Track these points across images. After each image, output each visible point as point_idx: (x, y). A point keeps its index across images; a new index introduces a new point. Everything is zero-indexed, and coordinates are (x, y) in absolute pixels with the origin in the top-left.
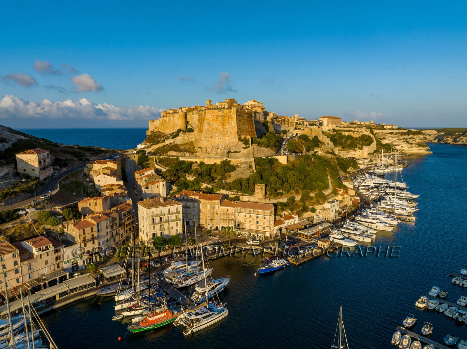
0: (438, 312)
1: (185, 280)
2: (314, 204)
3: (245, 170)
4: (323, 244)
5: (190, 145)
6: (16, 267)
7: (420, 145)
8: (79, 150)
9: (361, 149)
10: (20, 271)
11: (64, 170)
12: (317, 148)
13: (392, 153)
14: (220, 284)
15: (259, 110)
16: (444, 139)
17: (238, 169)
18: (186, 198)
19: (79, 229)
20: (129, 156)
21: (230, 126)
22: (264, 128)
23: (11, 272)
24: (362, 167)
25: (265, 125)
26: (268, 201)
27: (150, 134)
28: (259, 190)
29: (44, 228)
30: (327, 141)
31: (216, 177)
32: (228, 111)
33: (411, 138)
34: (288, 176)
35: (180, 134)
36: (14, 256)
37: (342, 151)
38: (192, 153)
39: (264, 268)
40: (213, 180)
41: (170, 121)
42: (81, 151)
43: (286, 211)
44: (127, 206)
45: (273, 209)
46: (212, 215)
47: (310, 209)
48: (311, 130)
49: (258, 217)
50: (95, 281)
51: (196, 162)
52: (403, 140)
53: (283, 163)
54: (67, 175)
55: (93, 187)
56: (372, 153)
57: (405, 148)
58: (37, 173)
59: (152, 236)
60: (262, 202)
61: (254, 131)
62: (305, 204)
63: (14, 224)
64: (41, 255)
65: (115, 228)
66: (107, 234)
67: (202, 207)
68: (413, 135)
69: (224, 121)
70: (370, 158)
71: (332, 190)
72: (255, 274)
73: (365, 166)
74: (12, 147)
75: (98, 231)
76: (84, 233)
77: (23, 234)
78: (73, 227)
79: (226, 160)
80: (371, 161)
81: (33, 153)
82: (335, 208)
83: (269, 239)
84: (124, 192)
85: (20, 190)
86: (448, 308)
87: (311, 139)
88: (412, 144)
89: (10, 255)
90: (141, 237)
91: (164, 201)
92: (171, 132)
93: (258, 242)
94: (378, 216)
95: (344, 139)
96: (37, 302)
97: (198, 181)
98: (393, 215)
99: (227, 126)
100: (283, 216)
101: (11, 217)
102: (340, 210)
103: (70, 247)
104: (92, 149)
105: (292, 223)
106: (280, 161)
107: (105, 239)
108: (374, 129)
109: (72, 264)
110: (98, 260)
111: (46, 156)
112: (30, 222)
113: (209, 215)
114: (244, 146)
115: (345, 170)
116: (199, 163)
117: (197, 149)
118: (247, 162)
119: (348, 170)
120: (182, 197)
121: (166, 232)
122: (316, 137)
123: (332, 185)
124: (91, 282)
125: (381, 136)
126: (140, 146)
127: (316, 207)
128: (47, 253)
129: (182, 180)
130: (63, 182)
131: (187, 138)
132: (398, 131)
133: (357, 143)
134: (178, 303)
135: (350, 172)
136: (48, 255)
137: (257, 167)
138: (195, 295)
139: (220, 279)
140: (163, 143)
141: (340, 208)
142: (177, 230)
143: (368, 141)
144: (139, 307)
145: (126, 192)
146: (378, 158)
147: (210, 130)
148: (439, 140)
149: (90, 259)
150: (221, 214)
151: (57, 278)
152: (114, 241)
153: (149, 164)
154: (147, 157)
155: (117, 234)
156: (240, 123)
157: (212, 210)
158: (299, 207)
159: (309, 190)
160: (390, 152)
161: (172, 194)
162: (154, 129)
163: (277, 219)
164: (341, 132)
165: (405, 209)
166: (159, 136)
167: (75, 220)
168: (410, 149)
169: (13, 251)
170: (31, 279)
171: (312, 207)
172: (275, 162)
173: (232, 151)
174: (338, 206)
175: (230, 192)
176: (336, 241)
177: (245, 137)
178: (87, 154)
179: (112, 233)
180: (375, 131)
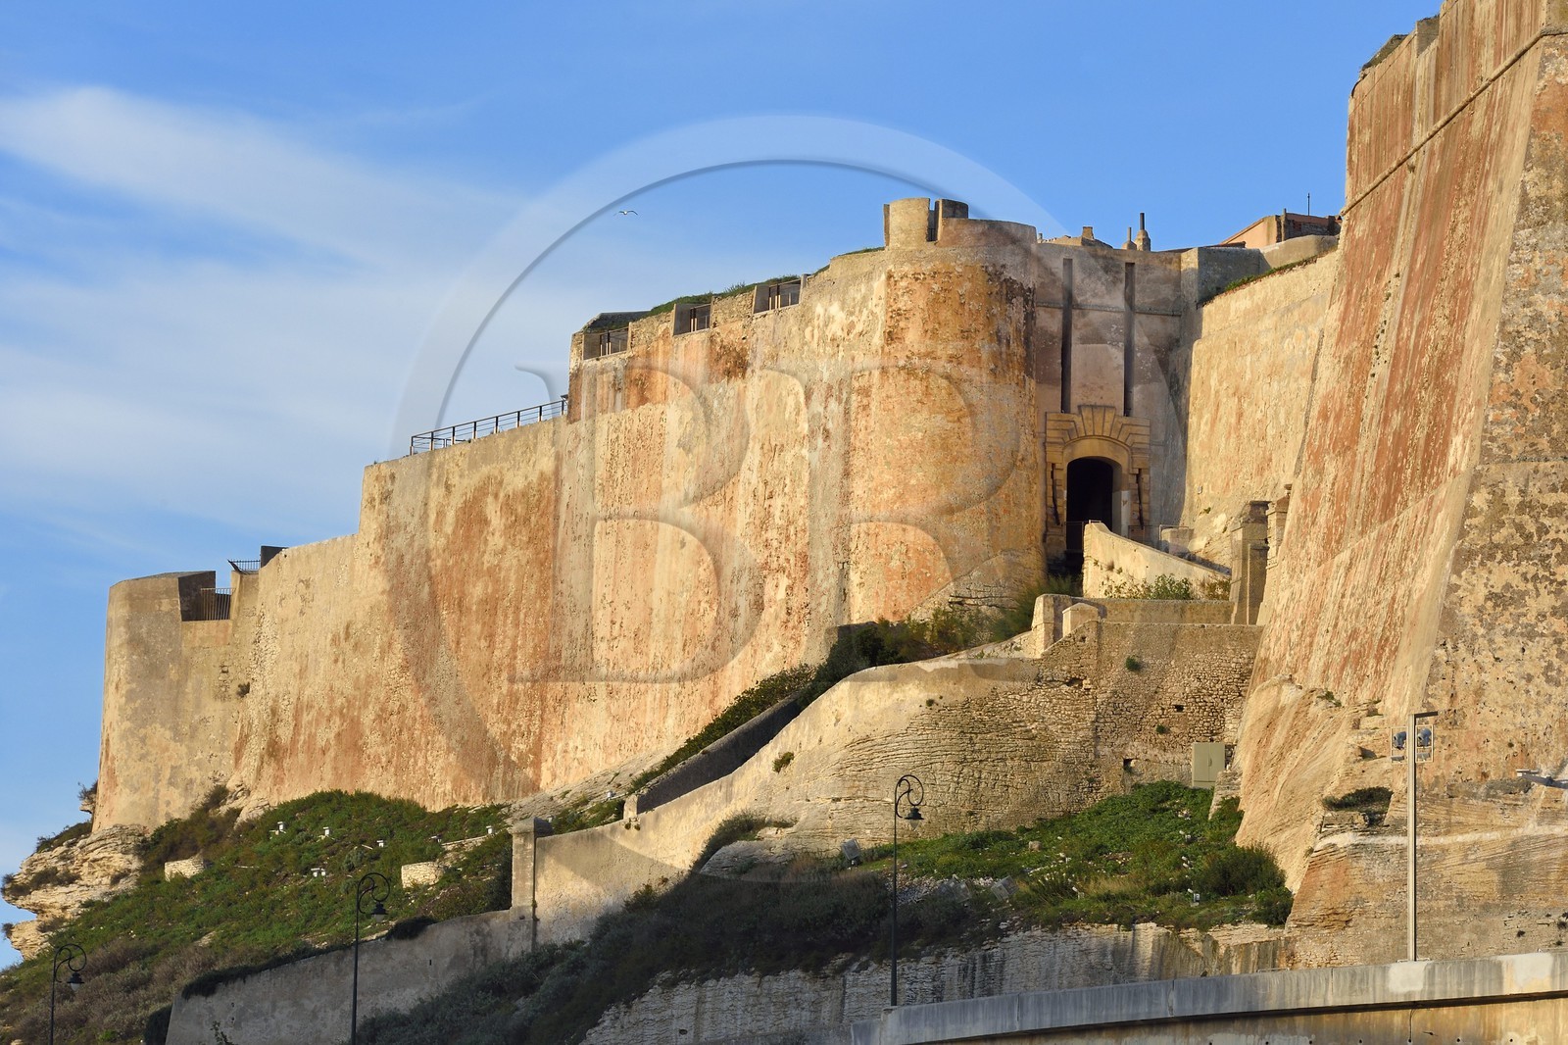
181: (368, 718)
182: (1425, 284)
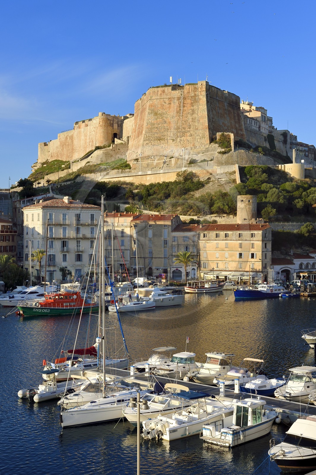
17: (207, 185)
21: (195, 115)
27: (41, 167)
28: (244, 205)
32: (191, 87)
41: (81, 135)
49: (240, 245)
69: (184, 106)
91: (71, 203)
99: (189, 115)
106: (288, 173)
113: (151, 250)
114: (221, 150)
117: (131, 163)
118: (226, 173)
140: (66, 171)
147: (156, 125)
150: (172, 246)
156: (214, 112)
157: (156, 239)
162: (49, 157)
173: (198, 160)
177: (223, 135)
181: (59, 154)
182: (141, 119)
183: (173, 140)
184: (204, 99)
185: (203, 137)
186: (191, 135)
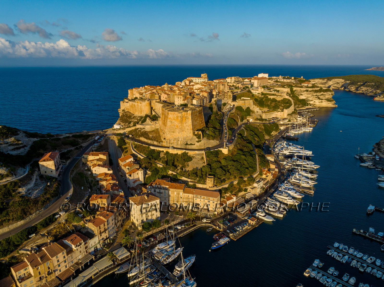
0: (316, 279)
1: (167, 259)
2: (246, 185)
3: (198, 160)
4: (252, 222)
5: (156, 133)
6: (65, 259)
7: (328, 100)
8: (74, 138)
9: (283, 111)
10: (67, 261)
11: (68, 162)
12: (249, 116)
13: (307, 107)
14: (190, 262)
15: (206, 94)
16: (349, 87)
17: (193, 159)
18: (159, 186)
19: (97, 227)
20: (110, 136)
21: (187, 124)
22: (210, 111)
23: (62, 263)
24: (282, 128)
25: (211, 108)
26: (215, 188)
27: (122, 112)
28: (209, 182)
29: (73, 226)
30: (256, 109)
31: (179, 166)
32: (185, 113)
33: (322, 95)
34: (229, 166)
35: (147, 119)
36: (63, 253)
37: (268, 113)
38: (159, 143)
39: (215, 246)
40: (177, 168)
41: (139, 106)
42: (75, 139)
43: (228, 193)
44: (122, 198)
45: (219, 196)
46: (177, 198)
47: (243, 190)
48: (245, 102)
49: (209, 202)
50: (112, 263)
51: (163, 151)
52: (315, 97)
53: (225, 153)
54: (72, 169)
55: (91, 175)
56: (290, 114)
57: (317, 103)
58: (55, 174)
59: (141, 222)
60: (212, 190)
61: (203, 122)
62: (240, 186)
63: (54, 226)
64: (77, 249)
65: (117, 218)
66: (113, 224)
67: (171, 193)
68: (324, 92)
69: (182, 120)
70: (289, 118)
71: (259, 173)
72: (210, 251)
73: (285, 127)
74: (30, 149)
75: (108, 224)
76: (100, 228)
77: (61, 232)
78: (92, 225)
79: (185, 152)
80: (289, 121)
81: (50, 160)
82: (260, 185)
83: (216, 216)
84: (116, 182)
85: (51, 196)
86: (322, 276)
87: (245, 110)
88: (322, 99)
89: (61, 253)
90: (132, 220)
91: (148, 198)
92: (140, 115)
93: (209, 221)
94: (289, 192)
95: (270, 102)
96: (83, 283)
97: (166, 169)
98: (300, 188)
99: (185, 124)
100: (226, 198)
101: (52, 221)
102: (264, 186)
103: (92, 239)
104: (82, 135)
105: (232, 202)
106: (223, 152)
107: (112, 228)
108: (294, 87)
109: (94, 249)
110: (109, 242)
111: (58, 158)
112: (63, 222)
113: (176, 199)
114: (197, 140)
115: (269, 134)
116: (165, 152)
117: (163, 139)
118: (200, 154)
119: (271, 134)
120: (157, 186)
121: (150, 218)
122: (248, 108)
123: (259, 167)
124: (110, 264)
125: (299, 93)
126: (116, 126)
127: (247, 188)
128: (81, 247)
129: (154, 166)
130: (71, 176)
131: (153, 126)
132: (312, 89)
133: (280, 105)
134: (167, 279)
135: (273, 135)
136: (81, 248)
137: (207, 159)
138: (175, 271)
139: (189, 258)
140: (134, 127)
141: (264, 185)
142: (157, 215)
143: (288, 104)
144: (144, 283)
145: (117, 182)
146: (295, 119)
147: (172, 126)
148: (345, 88)
149: (104, 243)
150: (184, 198)
151: (88, 261)
152: (117, 226)
153: (126, 148)
154: (124, 141)
155: (118, 222)
156: (194, 121)
157: (178, 195)
158: (236, 189)
159: (243, 175)
160: (305, 107)
161: (148, 177)
162: (125, 109)
163: (221, 201)
164: (267, 96)
165: (308, 183)
166: (130, 117)
167: (91, 216)
168: (320, 104)
169: (62, 250)
170: (73, 264)
171: (245, 188)
172: (219, 153)
173: (189, 143)
174: (263, 184)
175: (189, 180)
176: (260, 217)
177: (198, 133)
178: (80, 140)
179: (115, 222)
180: (295, 89)
181: (129, 109)
182: (165, 119)
183: (179, 133)
184: (191, 118)
185: (190, 133)
186: (186, 132)
